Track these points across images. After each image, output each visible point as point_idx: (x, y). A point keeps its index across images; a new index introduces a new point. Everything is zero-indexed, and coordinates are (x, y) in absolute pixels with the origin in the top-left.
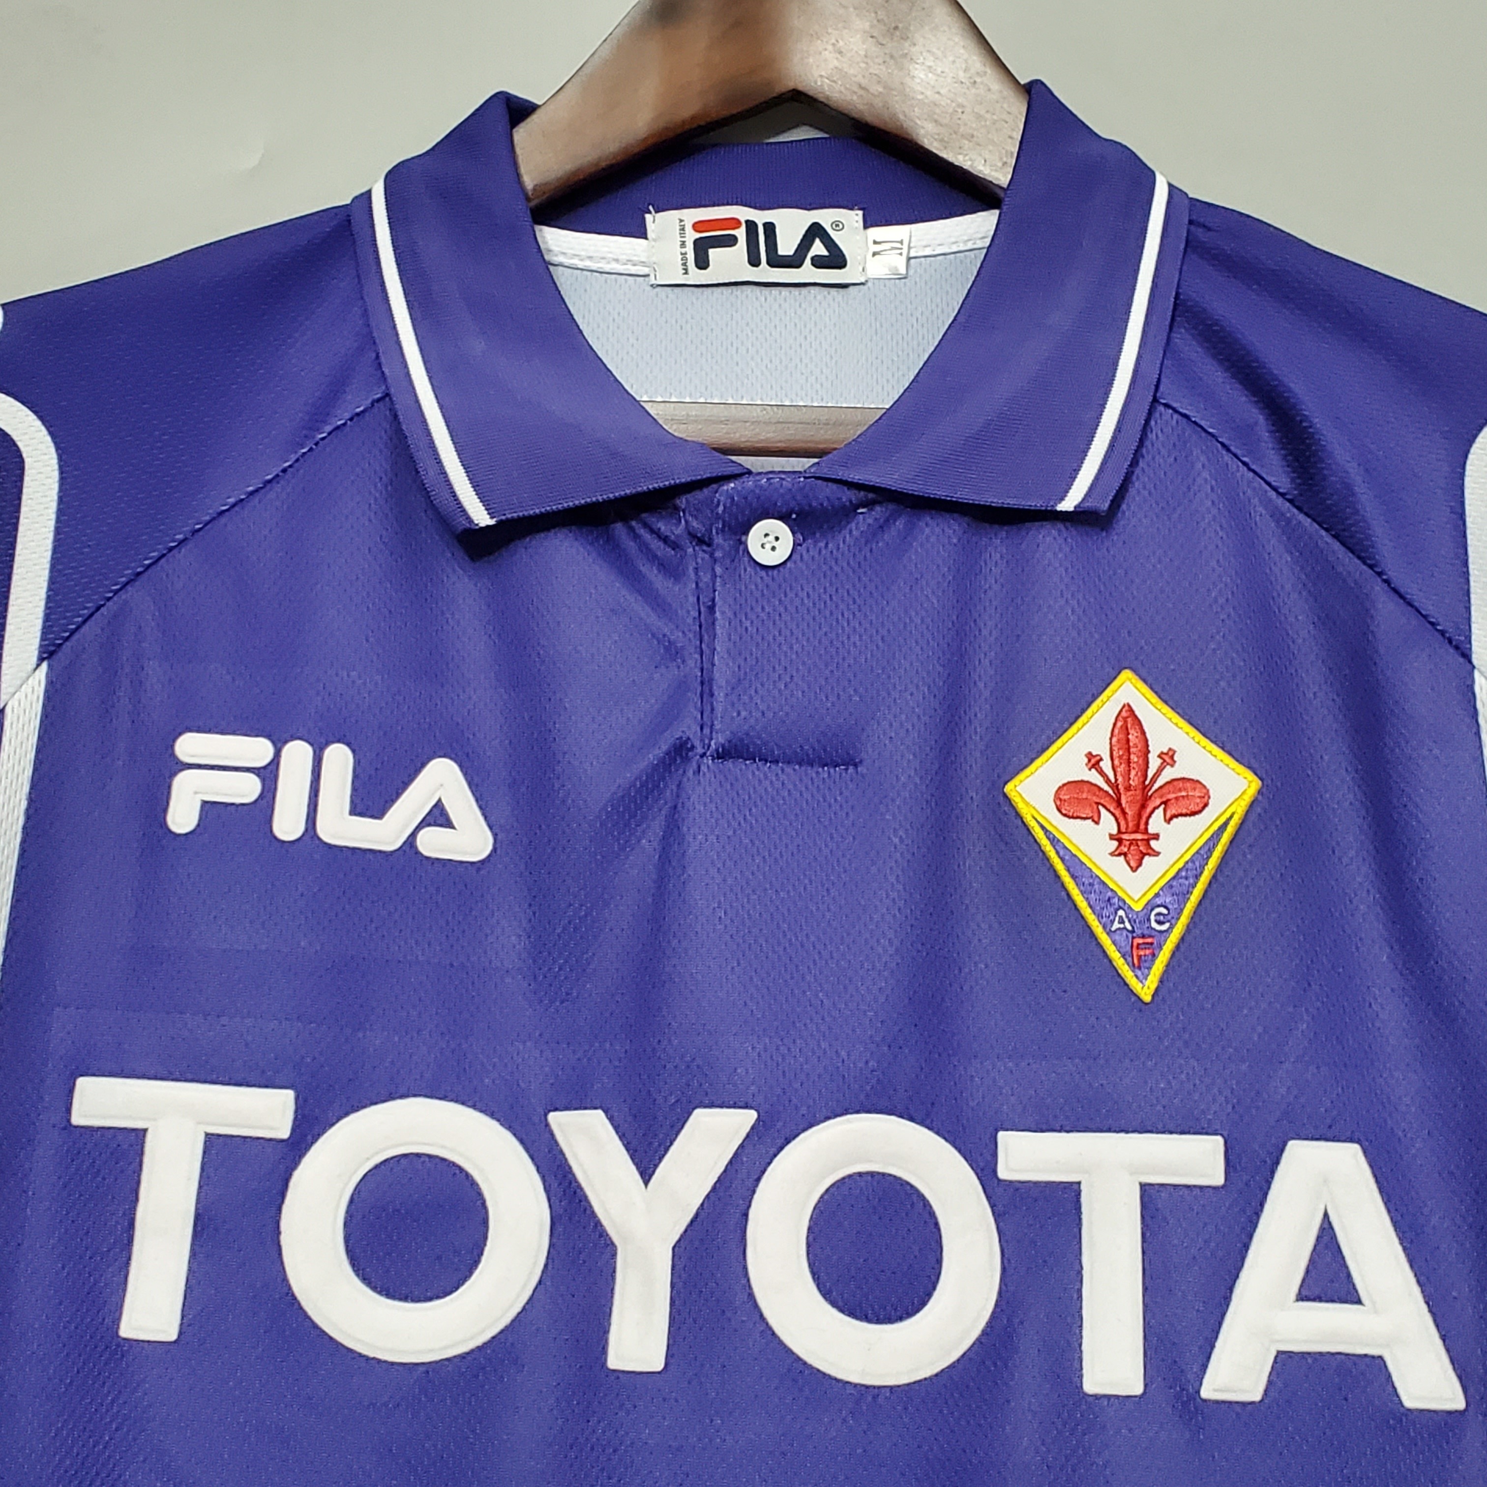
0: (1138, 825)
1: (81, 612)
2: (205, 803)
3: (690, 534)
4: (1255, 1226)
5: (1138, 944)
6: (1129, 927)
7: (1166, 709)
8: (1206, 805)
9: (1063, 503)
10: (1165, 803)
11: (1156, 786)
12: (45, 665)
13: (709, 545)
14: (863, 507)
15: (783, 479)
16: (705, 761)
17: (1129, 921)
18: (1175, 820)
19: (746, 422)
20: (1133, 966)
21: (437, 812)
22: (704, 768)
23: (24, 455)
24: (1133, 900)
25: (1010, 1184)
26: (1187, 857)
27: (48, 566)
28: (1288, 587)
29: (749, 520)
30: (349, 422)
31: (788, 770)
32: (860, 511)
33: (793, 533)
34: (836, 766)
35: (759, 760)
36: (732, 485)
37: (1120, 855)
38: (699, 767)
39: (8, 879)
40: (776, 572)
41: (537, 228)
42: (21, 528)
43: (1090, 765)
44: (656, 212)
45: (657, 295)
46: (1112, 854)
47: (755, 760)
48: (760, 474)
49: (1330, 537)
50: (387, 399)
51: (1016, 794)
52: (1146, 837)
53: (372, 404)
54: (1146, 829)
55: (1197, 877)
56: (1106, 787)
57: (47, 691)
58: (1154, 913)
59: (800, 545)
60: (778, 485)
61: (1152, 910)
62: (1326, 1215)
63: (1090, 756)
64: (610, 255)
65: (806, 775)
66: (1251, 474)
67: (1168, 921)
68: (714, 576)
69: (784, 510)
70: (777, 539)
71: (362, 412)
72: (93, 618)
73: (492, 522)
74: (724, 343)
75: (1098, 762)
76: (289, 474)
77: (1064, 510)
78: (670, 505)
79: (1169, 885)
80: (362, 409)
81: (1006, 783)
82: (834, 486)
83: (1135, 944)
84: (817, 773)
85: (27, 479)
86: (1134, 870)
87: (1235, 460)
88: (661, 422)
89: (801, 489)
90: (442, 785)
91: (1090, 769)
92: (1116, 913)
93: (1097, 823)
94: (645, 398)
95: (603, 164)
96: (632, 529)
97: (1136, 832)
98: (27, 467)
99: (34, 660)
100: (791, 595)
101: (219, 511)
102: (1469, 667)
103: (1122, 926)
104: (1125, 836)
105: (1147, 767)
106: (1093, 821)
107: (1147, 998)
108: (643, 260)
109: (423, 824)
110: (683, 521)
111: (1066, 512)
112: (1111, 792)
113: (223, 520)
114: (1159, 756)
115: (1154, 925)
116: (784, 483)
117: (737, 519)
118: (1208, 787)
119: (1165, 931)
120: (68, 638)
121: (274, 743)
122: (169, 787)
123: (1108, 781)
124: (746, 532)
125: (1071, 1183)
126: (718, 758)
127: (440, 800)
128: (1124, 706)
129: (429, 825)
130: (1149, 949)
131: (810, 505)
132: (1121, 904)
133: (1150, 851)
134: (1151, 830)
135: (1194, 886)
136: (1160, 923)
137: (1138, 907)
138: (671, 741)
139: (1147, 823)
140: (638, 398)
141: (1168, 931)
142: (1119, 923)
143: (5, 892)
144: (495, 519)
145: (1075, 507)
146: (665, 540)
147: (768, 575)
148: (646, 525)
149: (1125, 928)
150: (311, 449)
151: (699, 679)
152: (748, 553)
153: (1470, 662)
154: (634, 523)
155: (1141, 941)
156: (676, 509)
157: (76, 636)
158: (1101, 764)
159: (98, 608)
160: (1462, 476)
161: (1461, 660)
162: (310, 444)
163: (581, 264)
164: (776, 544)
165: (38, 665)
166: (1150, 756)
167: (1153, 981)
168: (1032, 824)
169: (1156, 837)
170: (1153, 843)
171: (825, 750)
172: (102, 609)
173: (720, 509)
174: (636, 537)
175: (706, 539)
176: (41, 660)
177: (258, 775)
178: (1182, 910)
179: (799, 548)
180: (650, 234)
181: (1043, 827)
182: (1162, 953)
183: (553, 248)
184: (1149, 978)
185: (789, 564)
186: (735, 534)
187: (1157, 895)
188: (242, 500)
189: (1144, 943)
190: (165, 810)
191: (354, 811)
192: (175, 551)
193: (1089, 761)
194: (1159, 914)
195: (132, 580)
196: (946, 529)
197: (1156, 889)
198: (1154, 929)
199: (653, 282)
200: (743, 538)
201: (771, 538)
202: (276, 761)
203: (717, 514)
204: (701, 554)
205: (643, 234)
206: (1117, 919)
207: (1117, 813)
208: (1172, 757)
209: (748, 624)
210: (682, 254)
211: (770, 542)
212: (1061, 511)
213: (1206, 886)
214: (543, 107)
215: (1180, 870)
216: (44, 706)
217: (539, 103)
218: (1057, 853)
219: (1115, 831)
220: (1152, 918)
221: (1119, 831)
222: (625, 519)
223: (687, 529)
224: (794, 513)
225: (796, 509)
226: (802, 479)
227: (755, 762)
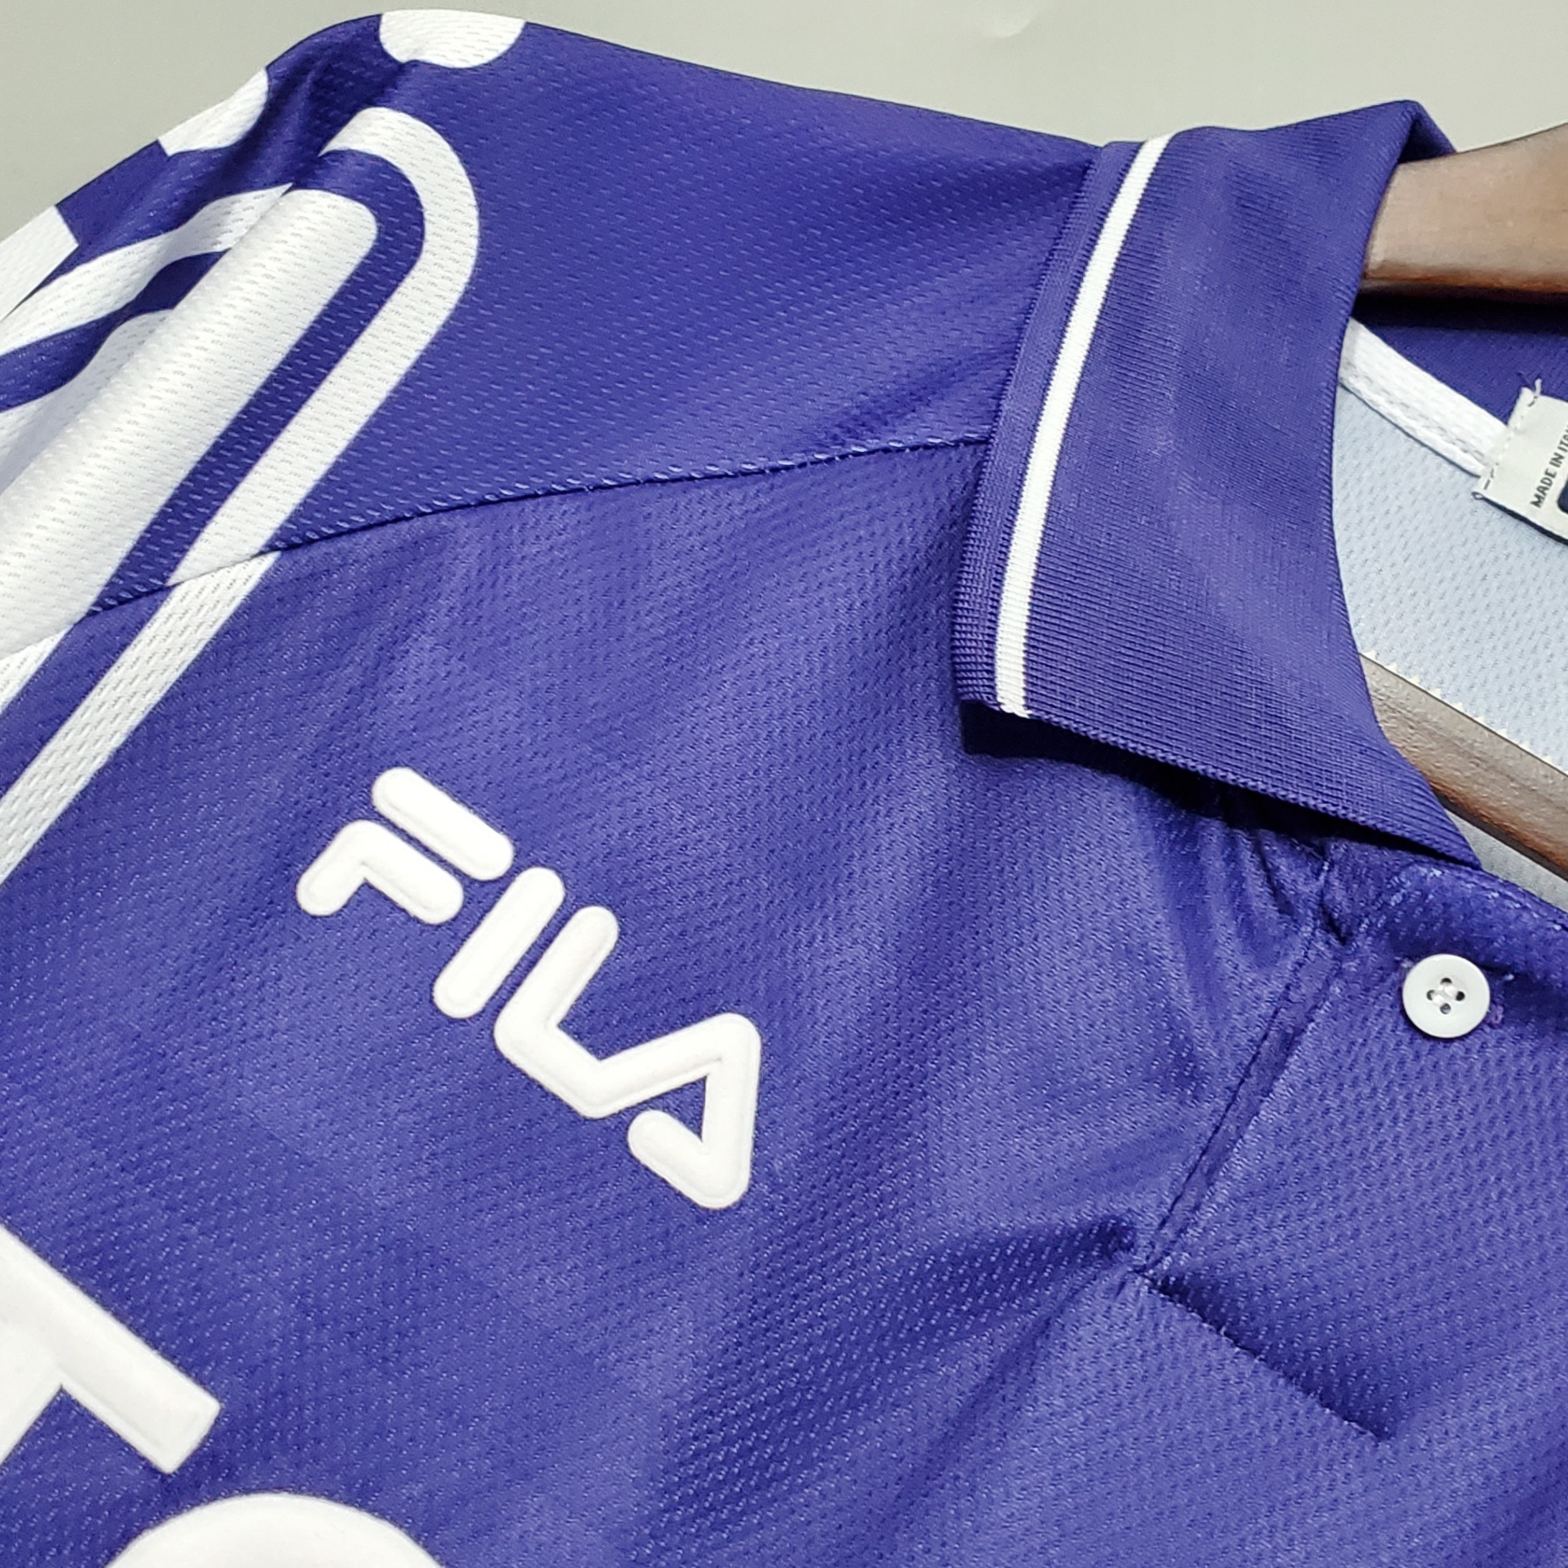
1: (370, 512)
2: (367, 886)
3: (1321, 904)
12: (271, 559)
13: (1343, 941)
15: (1525, 908)
16: (1138, 1282)
19: (1512, 780)
21: (689, 1095)
22: (1129, 1292)
23: (426, 246)
27: (363, 420)
29: (1432, 941)
30: (908, 451)
31: (1265, 1378)
33: (1492, 1001)
34: (1345, 1419)
35: (1226, 1334)
36: (1438, 873)
38: (1122, 1285)
39: (26, 836)
40: (1428, 1045)
41: (1353, 323)
42: (358, 347)
44: (1543, 393)
45: (1473, 512)
47: (1219, 1329)
48: (1494, 878)
50: (983, 447)
53: (957, 443)
57: (252, 596)
59: (1491, 1026)
60: (1512, 914)
64: (1437, 418)
65: (1290, 1402)
68: (1322, 994)
69: (1499, 959)
70: (1460, 996)
71: (936, 446)
72: (381, 531)
73: (1023, 713)
74: (1536, 637)
76: (778, 480)
78: (1316, 842)
80: (938, 441)
84: (1310, 1410)
85: (409, 282)
88: (1376, 703)
89: (1548, 943)
90: (719, 1059)
94: (1371, 655)
95: (1506, 282)
96: (1232, 842)
98: (419, 265)
99: (260, 542)
100: (1433, 1097)
101: (651, 476)
108: (1483, 451)
109: (658, 1102)
110: (1322, 878)
113: (650, 492)
116: (1525, 915)
117: (1413, 931)
120: (329, 537)
121: (518, 854)
122: (335, 831)
124: (1417, 956)
126: (1161, 1290)
127: (703, 1080)
129: (666, 1109)
131: (1547, 973)
138: (1100, 1211)
140: (1360, 650)
143: (12, 853)
144: (1030, 712)
146: (1276, 890)
147: (1411, 1042)
148: (1257, 849)
150: (830, 461)
151: (1204, 1141)
152: (1400, 991)
154: (1242, 837)
156: (1322, 852)
157: (344, 543)
159: (398, 520)
162: (836, 450)
163: (1385, 408)
164: (1453, 1003)
165: (262, 553)
171: (1342, 1383)
172: (405, 526)
173: (1396, 898)
174: (1233, 858)
175: (1344, 928)
176: (270, 547)
177: (465, 889)
179: (1488, 1029)
180: (1515, 419)
183: (1358, 362)
185: (1455, 1047)
186: (1397, 950)
188: (692, 479)
190: (308, 861)
191: (565, 1025)
192: (556, 498)
195: (469, 506)
199: (1479, 488)
200: (1406, 964)
201: (1452, 990)
202: (501, 884)
203: (1386, 904)
204: (1321, 946)
205: (1503, 412)
209: (1334, 1104)
210: (1547, 473)
211: (1444, 994)
214: (1461, 157)
216: (236, 615)
217: (1459, 149)
222: (1231, 822)
223: (1322, 894)
224: (1513, 973)
225: (1521, 968)
226: (1558, 927)
227: (1218, 1333)
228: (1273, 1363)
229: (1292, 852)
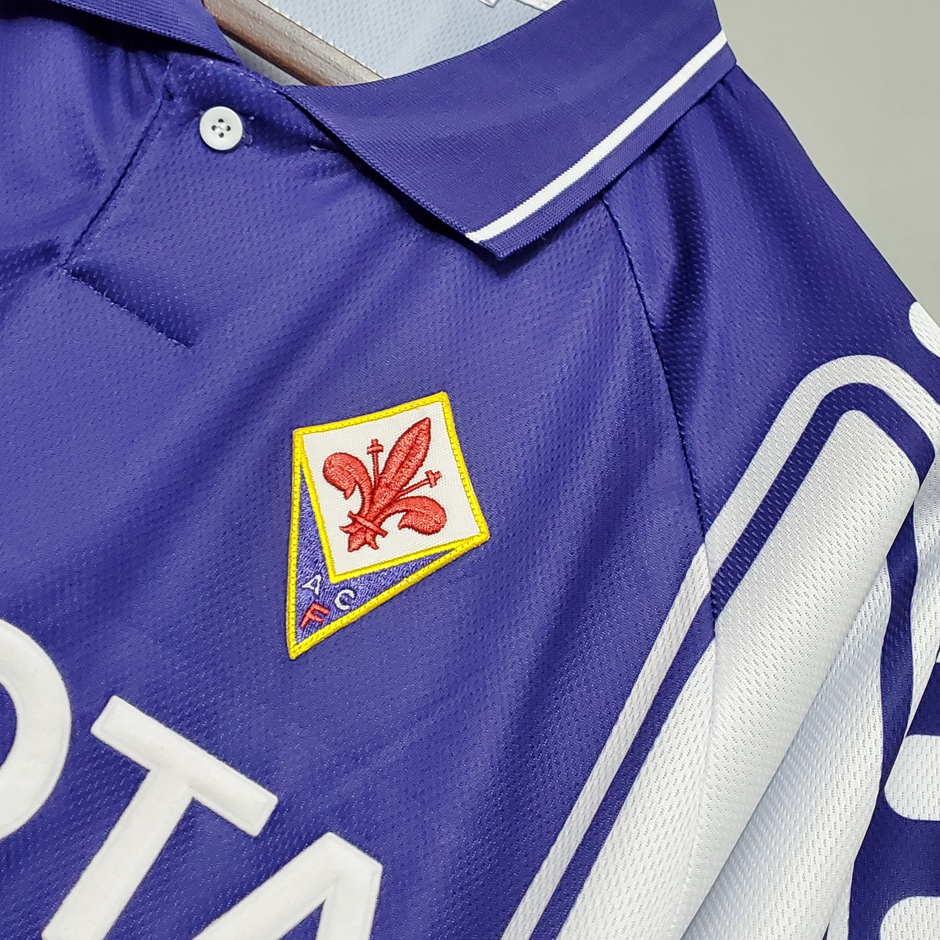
0: (376, 518)
3: (164, 86)
4: (259, 883)
5: (315, 610)
6: (317, 592)
7: (455, 439)
8: (437, 531)
9: (474, 233)
10: (408, 511)
11: (410, 495)
14: (318, 146)
15: (258, 82)
16: (60, 271)
17: (320, 588)
18: (406, 529)
20: (299, 624)
22: (55, 276)
24: (335, 572)
25: (95, 739)
26: (396, 563)
28: (613, 401)
29: (212, 99)
31: (127, 317)
32: (312, 147)
33: (245, 132)
34: (169, 337)
35: (107, 296)
36: (213, 63)
37: (347, 532)
38: (52, 272)
40: (214, 155)
43: (370, 450)
46: (342, 528)
47: (103, 294)
48: (246, 68)
49: (665, 379)
51: (300, 440)
52: (376, 529)
54: (381, 523)
55: (394, 583)
56: (371, 474)
58: (343, 592)
59: (246, 145)
60: (251, 85)
61: (343, 589)
62: (320, 908)
63: (375, 443)
65: (140, 329)
66: (638, 298)
67: (350, 605)
69: (246, 108)
70: (229, 129)
75: (378, 451)
77: (471, 239)
78: (164, 55)
79: (369, 577)
81: (298, 427)
82: (300, 114)
83: (312, 608)
84: (151, 334)
86: (351, 549)
87: (633, 279)
89: (270, 100)
91: (368, 453)
92: (314, 576)
93: (346, 498)
96: (127, 58)
97: (372, 522)
102: (700, 539)
103: (312, 588)
104: (361, 520)
105: (413, 477)
106: (345, 494)
107: (293, 656)
110: (165, 74)
111: (472, 242)
112: (373, 480)
114: (427, 473)
115: (337, 601)
116: (258, 85)
117: (201, 93)
118: (447, 518)
119: (342, 611)
123: (376, 469)
124: (205, 109)
125: (143, 768)
126: (73, 275)
128: (424, 420)
130: (320, 618)
131: (271, 117)
132: (323, 571)
133: (372, 542)
134: (383, 527)
135: (386, 588)
136: (343, 602)
137: (334, 580)
138: (44, 239)
139: (384, 520)
141: (344, 613)
142: (312, 585)
145: (480, 242)
146: (145, 80)
147: (206, 154)
148: (138, 63)
149: (313, 591)
152: (199, 127)
153: (704, 536)
155: (317, 608)
156: (167, 60)
158: (380, 454)
160: (792, 388)
161: (698, 531)
164: (226, 133)
166: (420, 469)
167: (306, 644)
168: (297, 470)
169: (384, 534)
170: (378, 538)
171: (167, 319)
173: (192, 77)
178: (365, 602)
179: (243, 147)
181: (303, 477)
182: (328, 626)
184: (305, 641)
185: (227, 156)
186: (195, 104)
187: (355, 579)
189: (319, 611)
193: (372, 446)
194: (346, 595)
196: (375, 203)
197: (357, 574)
198: (335, 605)
200: (201, 113)
201: (224, 125)
203: (188, 79)
204: (165, 108)
206: (312, 580)
207: (368, 498)
208: (436, 480)
211: (220, 127)
212: (468, 239)
213: (397, 593)
215: (384, 570)
218: (301, 503)
219: (356, 511)
220: (340, 595)
221: (359, 514)
222: (127, 48)
223: (166, 80)
224: (254, 116)
225: (257, 113)
226: (275, 92)
227: (102, 296)
228: (131, 310)
229: (153, 61)
